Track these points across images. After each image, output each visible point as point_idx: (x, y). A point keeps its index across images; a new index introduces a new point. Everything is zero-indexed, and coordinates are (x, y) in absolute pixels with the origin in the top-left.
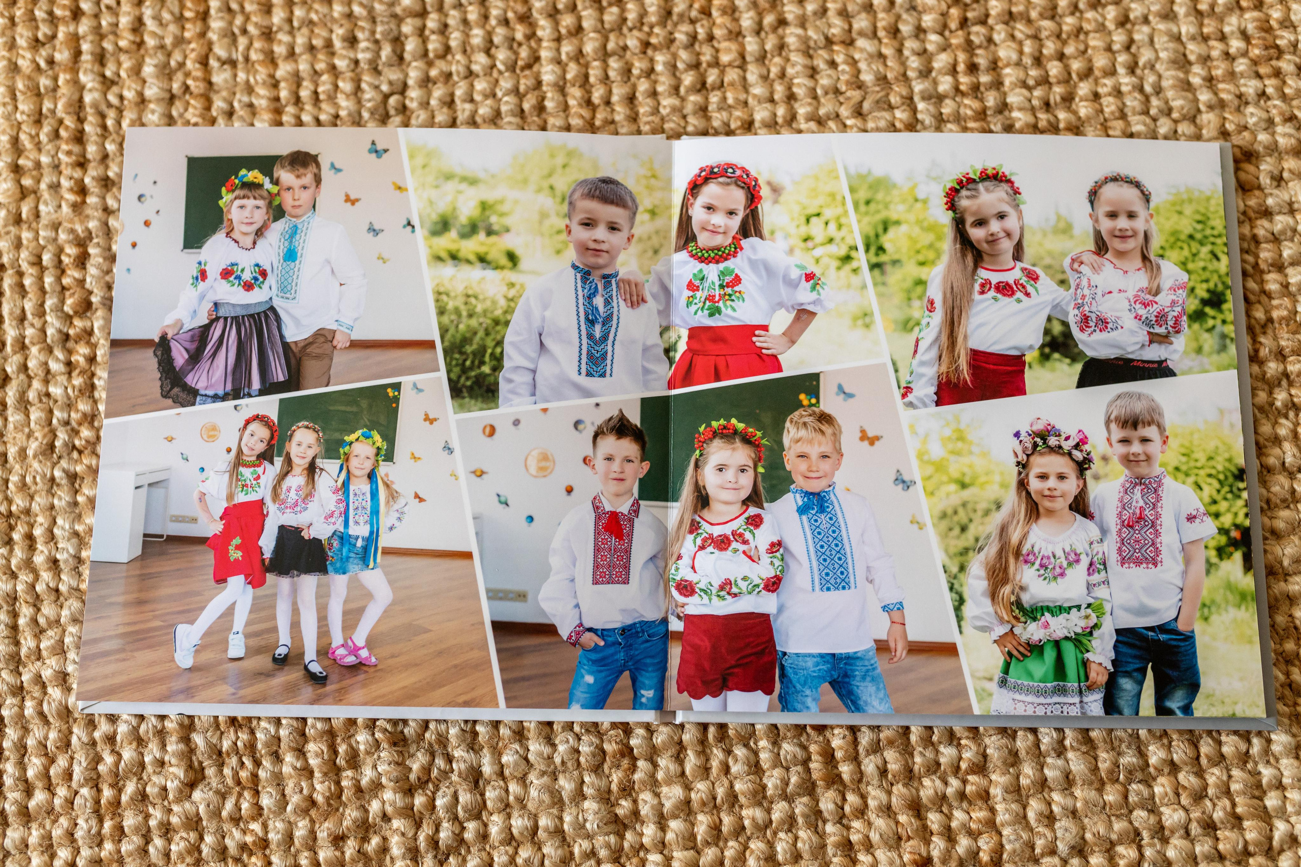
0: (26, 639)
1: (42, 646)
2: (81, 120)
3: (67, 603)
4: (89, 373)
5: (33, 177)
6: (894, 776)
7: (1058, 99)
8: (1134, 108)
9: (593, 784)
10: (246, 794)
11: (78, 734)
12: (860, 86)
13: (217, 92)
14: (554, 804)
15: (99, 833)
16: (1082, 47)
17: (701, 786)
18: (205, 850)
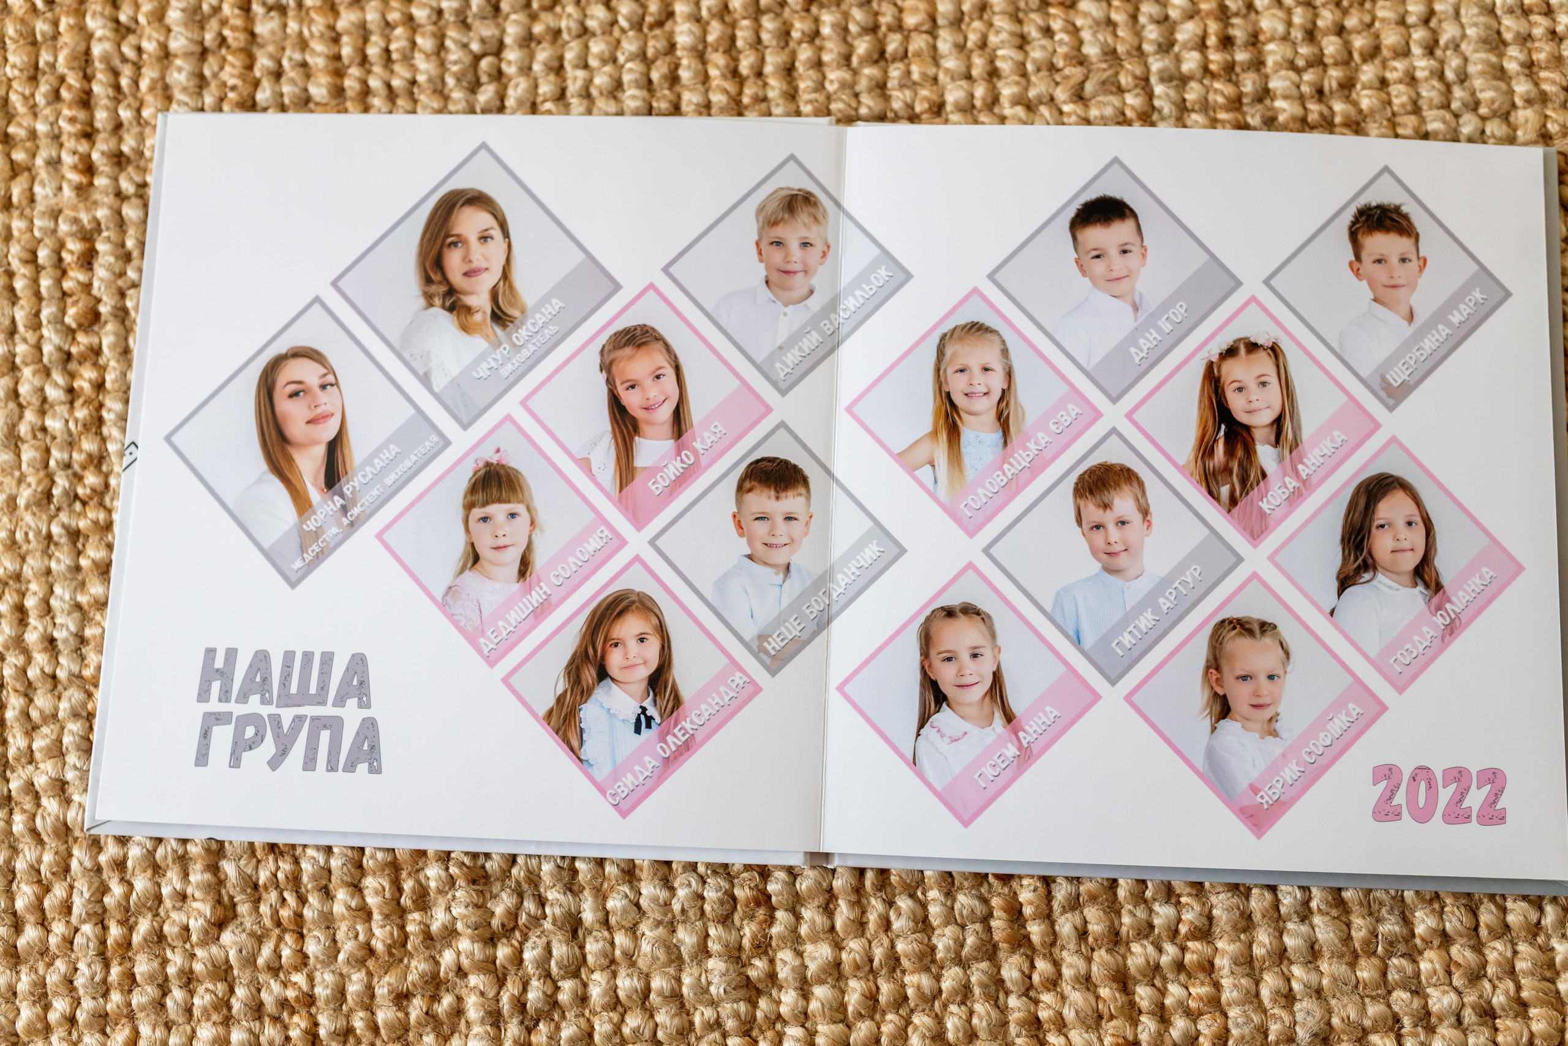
0: (14, 737)
1: (35, 746)
2: (88, 78)
3: (66, 694)
4: (96, 404)
5: (26, 150)
6: (1096, 940)
7: (1334, 85)
8: (1431, 100)
9: (720, 938)
10: (288, 938)
11: (80, 856)
12: (1082, 61)
13: (262, 46)
14: (672, 961)
15: (104, 981)
16: (1367, 19)
17: (854, 946)
18: (236, 1005)
